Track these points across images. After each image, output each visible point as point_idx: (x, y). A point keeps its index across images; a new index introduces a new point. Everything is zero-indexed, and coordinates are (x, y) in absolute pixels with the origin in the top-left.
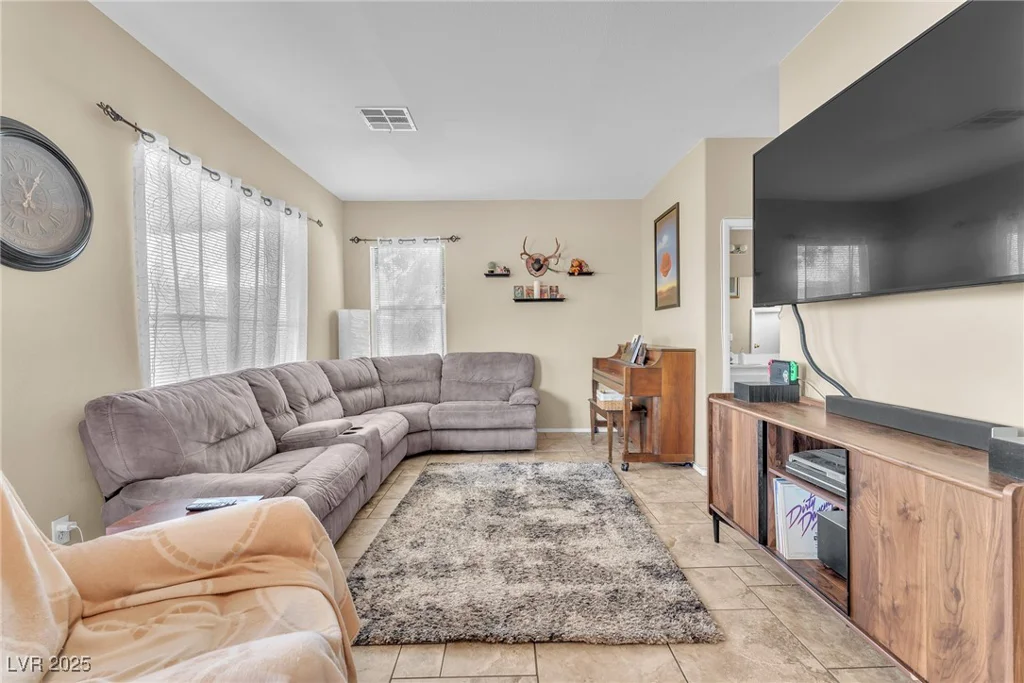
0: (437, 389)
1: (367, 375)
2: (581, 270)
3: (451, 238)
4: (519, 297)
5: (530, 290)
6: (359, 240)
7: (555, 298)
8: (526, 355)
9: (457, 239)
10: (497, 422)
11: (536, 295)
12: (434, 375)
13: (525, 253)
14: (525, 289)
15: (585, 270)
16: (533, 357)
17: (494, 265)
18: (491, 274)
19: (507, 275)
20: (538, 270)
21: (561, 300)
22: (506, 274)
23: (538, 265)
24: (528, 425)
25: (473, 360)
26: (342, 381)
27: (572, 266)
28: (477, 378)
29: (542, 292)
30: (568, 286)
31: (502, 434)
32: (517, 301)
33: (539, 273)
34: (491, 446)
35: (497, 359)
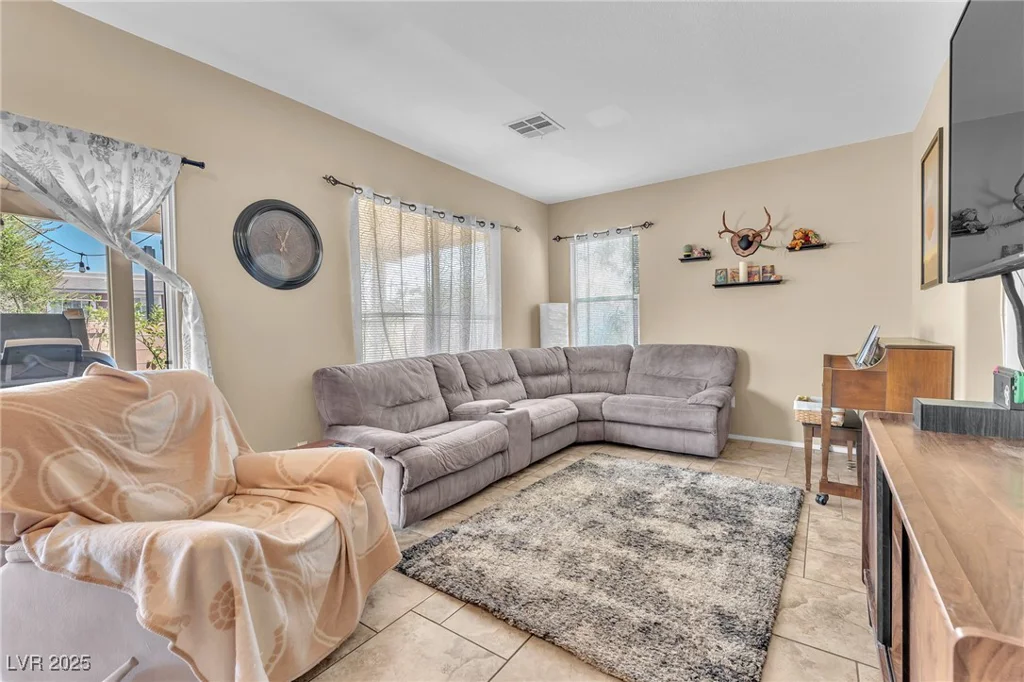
0: (624, 381)
1: (555, 363)
2: (807, 242)
3: (644, 225)
4: (721, 281)
5: (736, 273)
6: (560, 238)
7: (766, 280)
8: (725, 350)
9: (651, 224)
10: (670, 420)
11: (743, 278)
12: (622, 366)
13: (727, 230)
14: (729, 272)
15: (814, 241)
16: (735, 351)
17: (691, 249)
18: (688, 258)
19: (708, 258)
20: (745, 249)
21: (777, 282)
22: (706, 256)
23: (747, 242)
24: (706, 428)
25: (662, 352)
26: (528, 366)
27: (795, 239)
28: (664, 373)
29: (750, 274)
30: (785, 264)
31: (676, 434)
32: (716, 286)
33: (747, 252)
34: (663, 445)
35: (689, 352)
